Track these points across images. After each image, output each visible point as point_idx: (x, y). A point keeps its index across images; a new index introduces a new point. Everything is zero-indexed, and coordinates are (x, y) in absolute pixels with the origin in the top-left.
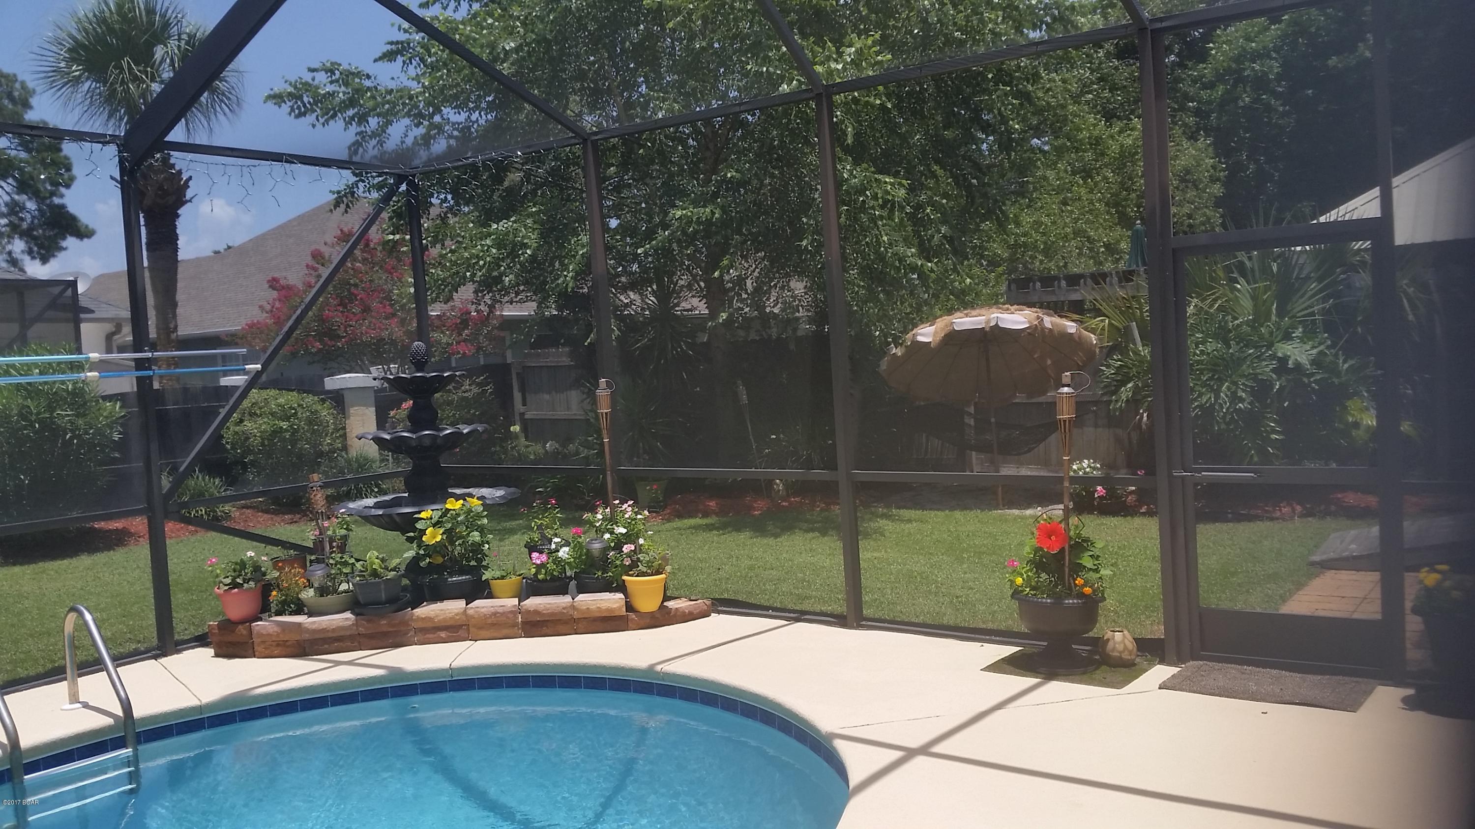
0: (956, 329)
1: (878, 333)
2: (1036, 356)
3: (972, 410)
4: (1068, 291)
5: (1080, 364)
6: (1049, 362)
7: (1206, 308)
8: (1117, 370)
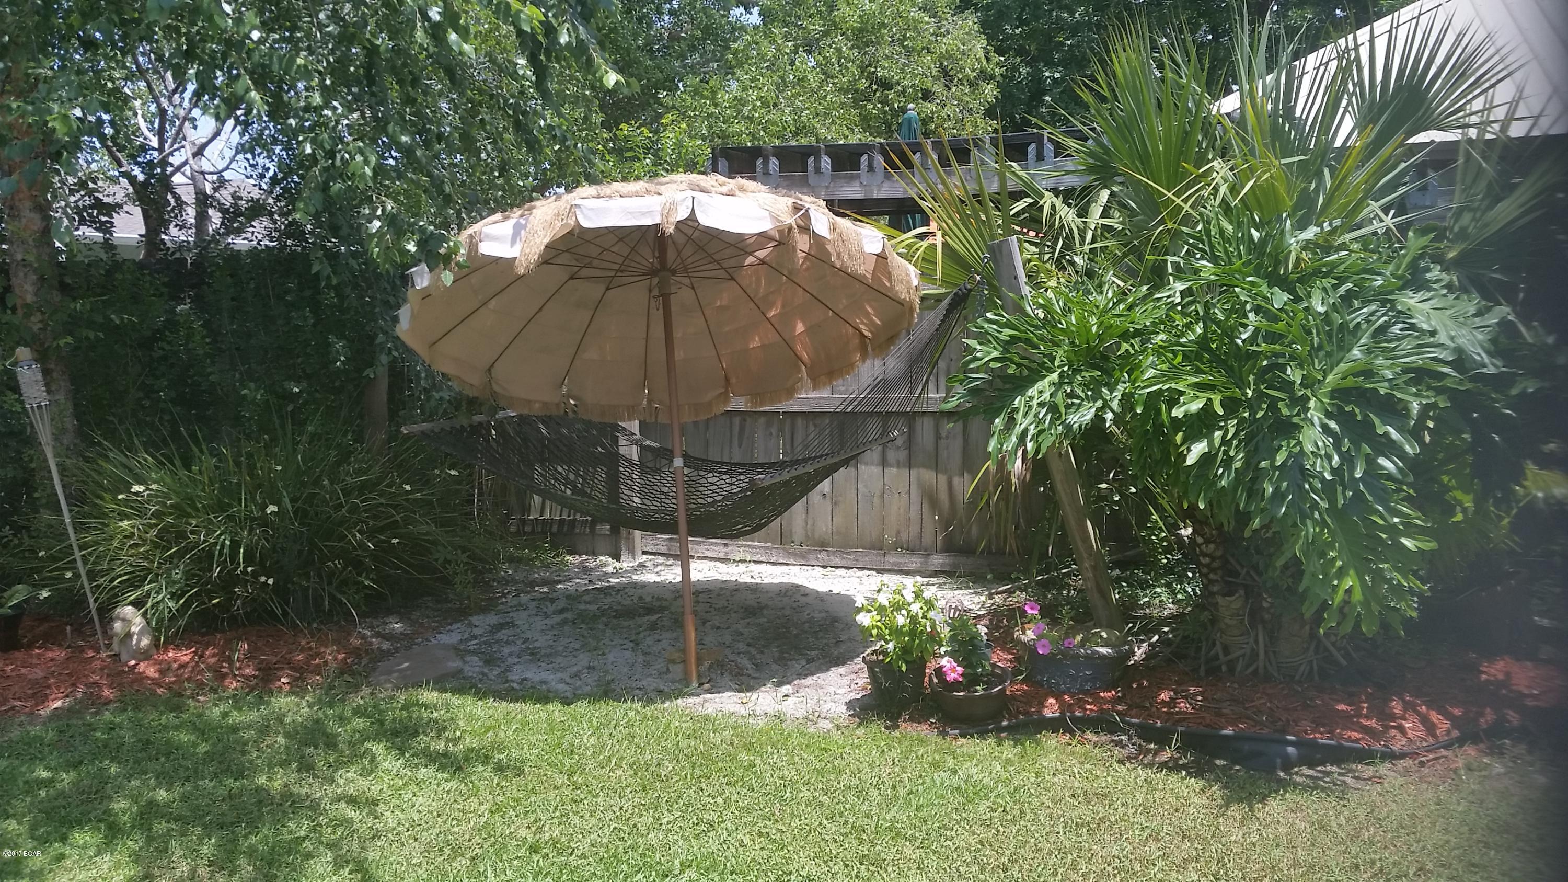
0: (586, 224)
1: (377, 224)
2: (771, 314)
3: (634, 426)
4: (833, 178)
5: (866, 333)
6: (800, 328)
7: (1187, 207)
8: (1006, 351)
